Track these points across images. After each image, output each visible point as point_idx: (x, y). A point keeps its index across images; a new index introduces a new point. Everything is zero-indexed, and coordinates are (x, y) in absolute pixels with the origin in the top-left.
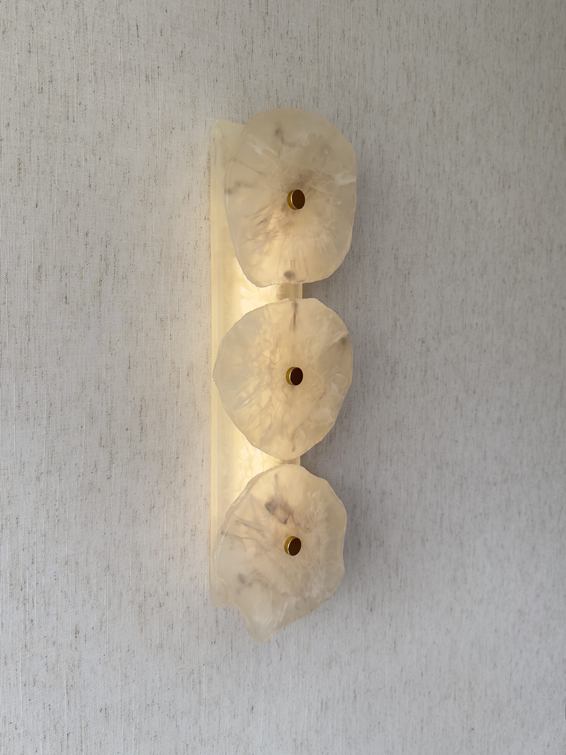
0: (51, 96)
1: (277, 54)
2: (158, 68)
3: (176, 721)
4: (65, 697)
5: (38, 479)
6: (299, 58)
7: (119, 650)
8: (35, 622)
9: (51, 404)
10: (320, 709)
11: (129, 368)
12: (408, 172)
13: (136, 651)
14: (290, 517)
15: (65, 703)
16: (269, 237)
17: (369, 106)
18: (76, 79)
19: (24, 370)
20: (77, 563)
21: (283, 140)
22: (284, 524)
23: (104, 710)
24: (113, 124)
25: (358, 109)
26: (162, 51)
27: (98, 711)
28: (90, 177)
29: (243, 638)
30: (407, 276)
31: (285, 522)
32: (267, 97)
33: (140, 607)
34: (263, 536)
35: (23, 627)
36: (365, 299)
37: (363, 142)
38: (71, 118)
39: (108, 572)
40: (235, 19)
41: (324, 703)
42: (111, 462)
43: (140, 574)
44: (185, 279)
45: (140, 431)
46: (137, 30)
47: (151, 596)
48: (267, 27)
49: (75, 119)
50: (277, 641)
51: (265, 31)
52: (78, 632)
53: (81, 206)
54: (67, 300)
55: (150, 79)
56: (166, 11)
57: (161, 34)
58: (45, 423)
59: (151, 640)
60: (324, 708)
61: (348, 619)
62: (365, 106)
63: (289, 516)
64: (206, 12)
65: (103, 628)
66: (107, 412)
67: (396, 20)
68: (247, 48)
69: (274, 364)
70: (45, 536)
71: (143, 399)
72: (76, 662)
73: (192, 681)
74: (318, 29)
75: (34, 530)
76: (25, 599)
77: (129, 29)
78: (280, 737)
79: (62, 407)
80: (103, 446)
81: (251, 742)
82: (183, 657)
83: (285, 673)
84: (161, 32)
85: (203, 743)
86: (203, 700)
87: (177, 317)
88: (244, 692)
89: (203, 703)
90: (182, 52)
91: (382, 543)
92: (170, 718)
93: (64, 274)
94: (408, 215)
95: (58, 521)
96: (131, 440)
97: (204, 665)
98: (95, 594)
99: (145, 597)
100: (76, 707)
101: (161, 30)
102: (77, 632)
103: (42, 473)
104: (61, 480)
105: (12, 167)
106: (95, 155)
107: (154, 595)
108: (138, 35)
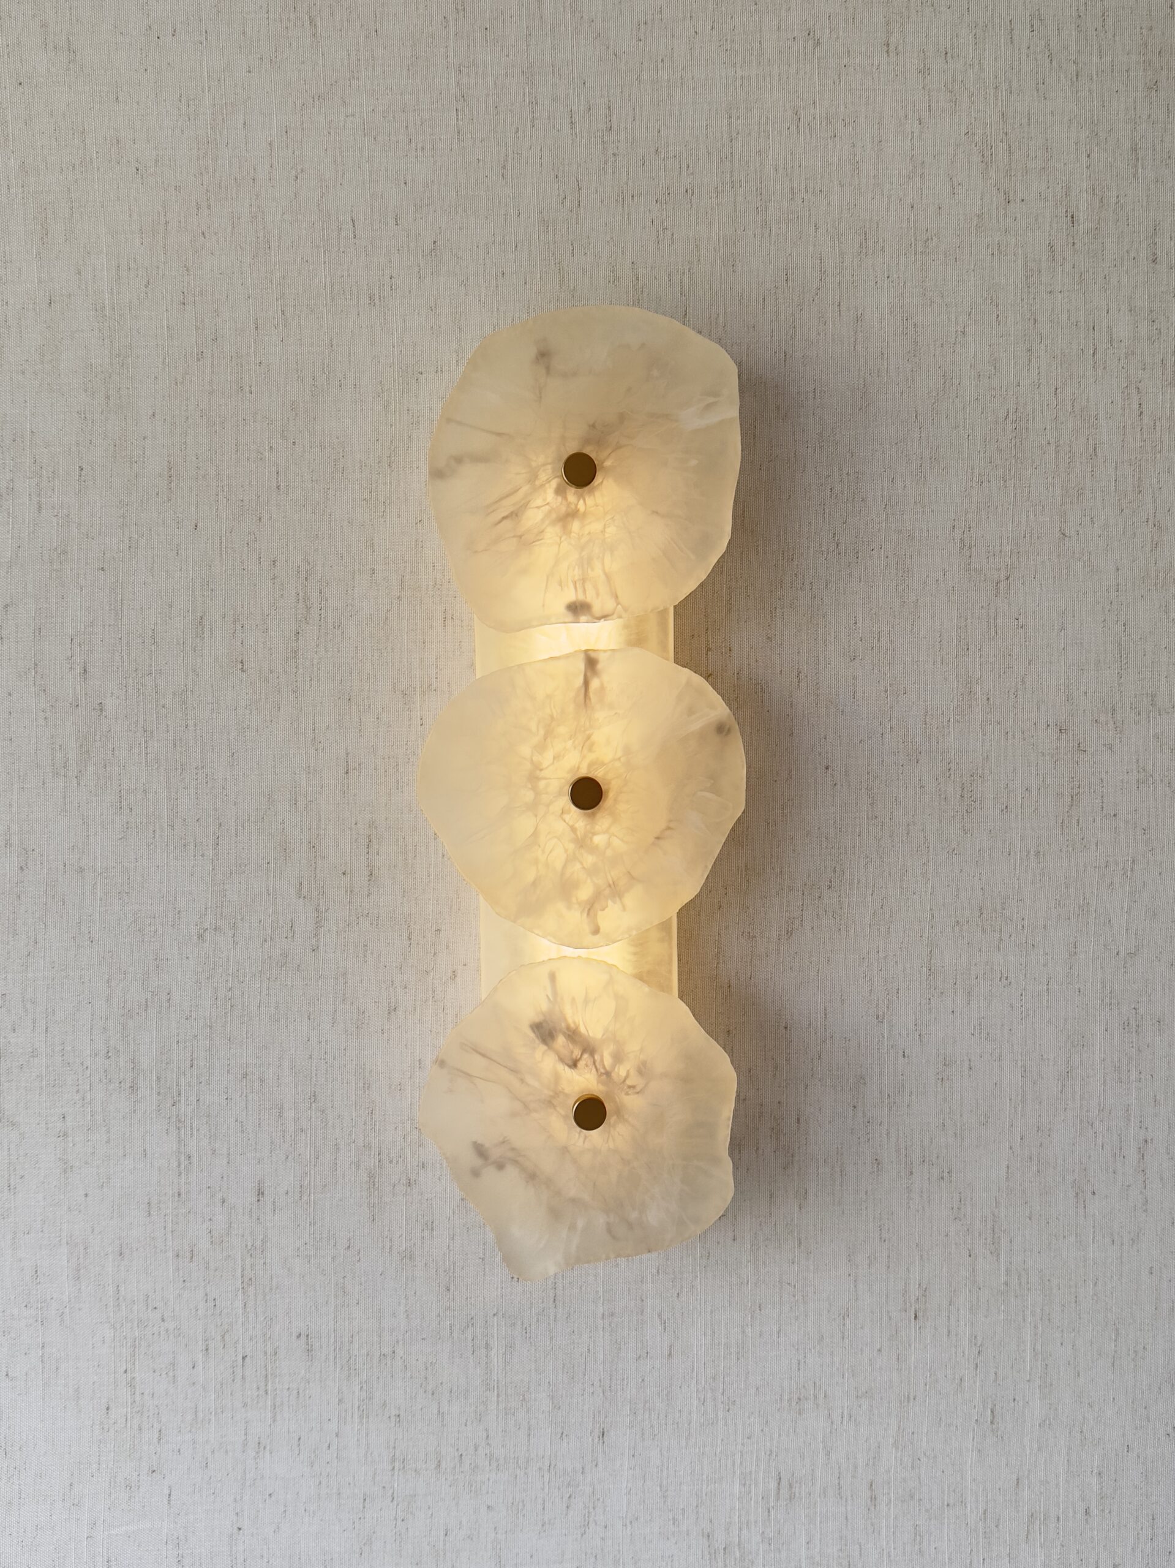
0: (215, 363)
2: (391, 278)
3: (439, 1403)
4: (240, 1294)
5: (200, 936)
7: (332, 1242)
8: (194, 1160)
9: (220, 825)
10: (773, 1493)
11: (347, 773)
12: (995, 360)
13: (362, 1251)
14: (586, 1056)
15: (240, 1304)
16: (526, 542)
17: (870, 243)
18: (252, 326)
19: (179, 771)
20: (262, 1080)
21: (548, 369)
22: (570, 1067)
23: (303, 1338)
24: (313, 385)
25: (841, 254)
26: (399, 250)
27: (294, 1337)
28: (278, 473)
29: (581, 1288)
30: (1002, 586)
31: (574, 1065)
32: (612, 280)
33: (371, 1176)
34: (522, 1081)
35: (175, 1164)
36: (876, 641)
37: (858, 319)
38: (247, 389)
39: (313, 1105)
40: (541, 158)
41: (784, 1483)
42: (318, 924)
43: (372, 1119)
45: (367, 879)
46: (354, 227)
47: (391, 1162)
49: (253, 389)
50: (660, 1315)
51: (605, 163)
52: (263, 1194)
53: (265, 519)
54: (243, 666)
55: (377, 301)
56: (405, 183)
57: (396, 222)
58: (210, 853)
59: (391, 1240)
60: (784, 1491)
61: (847, 1322)
62: (861, 244)
63: (582, 1055)
64: (481, 163)
65: (305, 1198)
66: (310, 843)
67: (943, 50)
68: (567, 203)
69: (541, 770)
70: (211, 1027)
71: (372, 824)
72: (258, 1243)
73: (470, 1338)
74: (729, 125)
75: (194, 1014)
76: (180, 1121)
77: (340, 230)
78: (671, 1517)
79: (237, 830)
80: (304, 897)
81: (601, 1500)
82: (452, 1288)
83: (680, 1387)
85: (494, 1465)
86: (494, 1381)
87: (434, 687)
88: (583, 1395)
89: (494, 1387)
91: (946, 1174)
92: (425, 1392)
93: (239, 627)
94: (1000, 450)
95: (232, 1006)
96: (351, 891)
97: (494, 1315)
98: (291, 1136)
99: (379, 1161)
100: (257, 1317)
101: (397, 216)
102: (261, 1193)
103: (207, 929)
104: (235, 943)
105: (159, 475)
106: (285, 438)
107: (397, 1162)
108: (355, 235)
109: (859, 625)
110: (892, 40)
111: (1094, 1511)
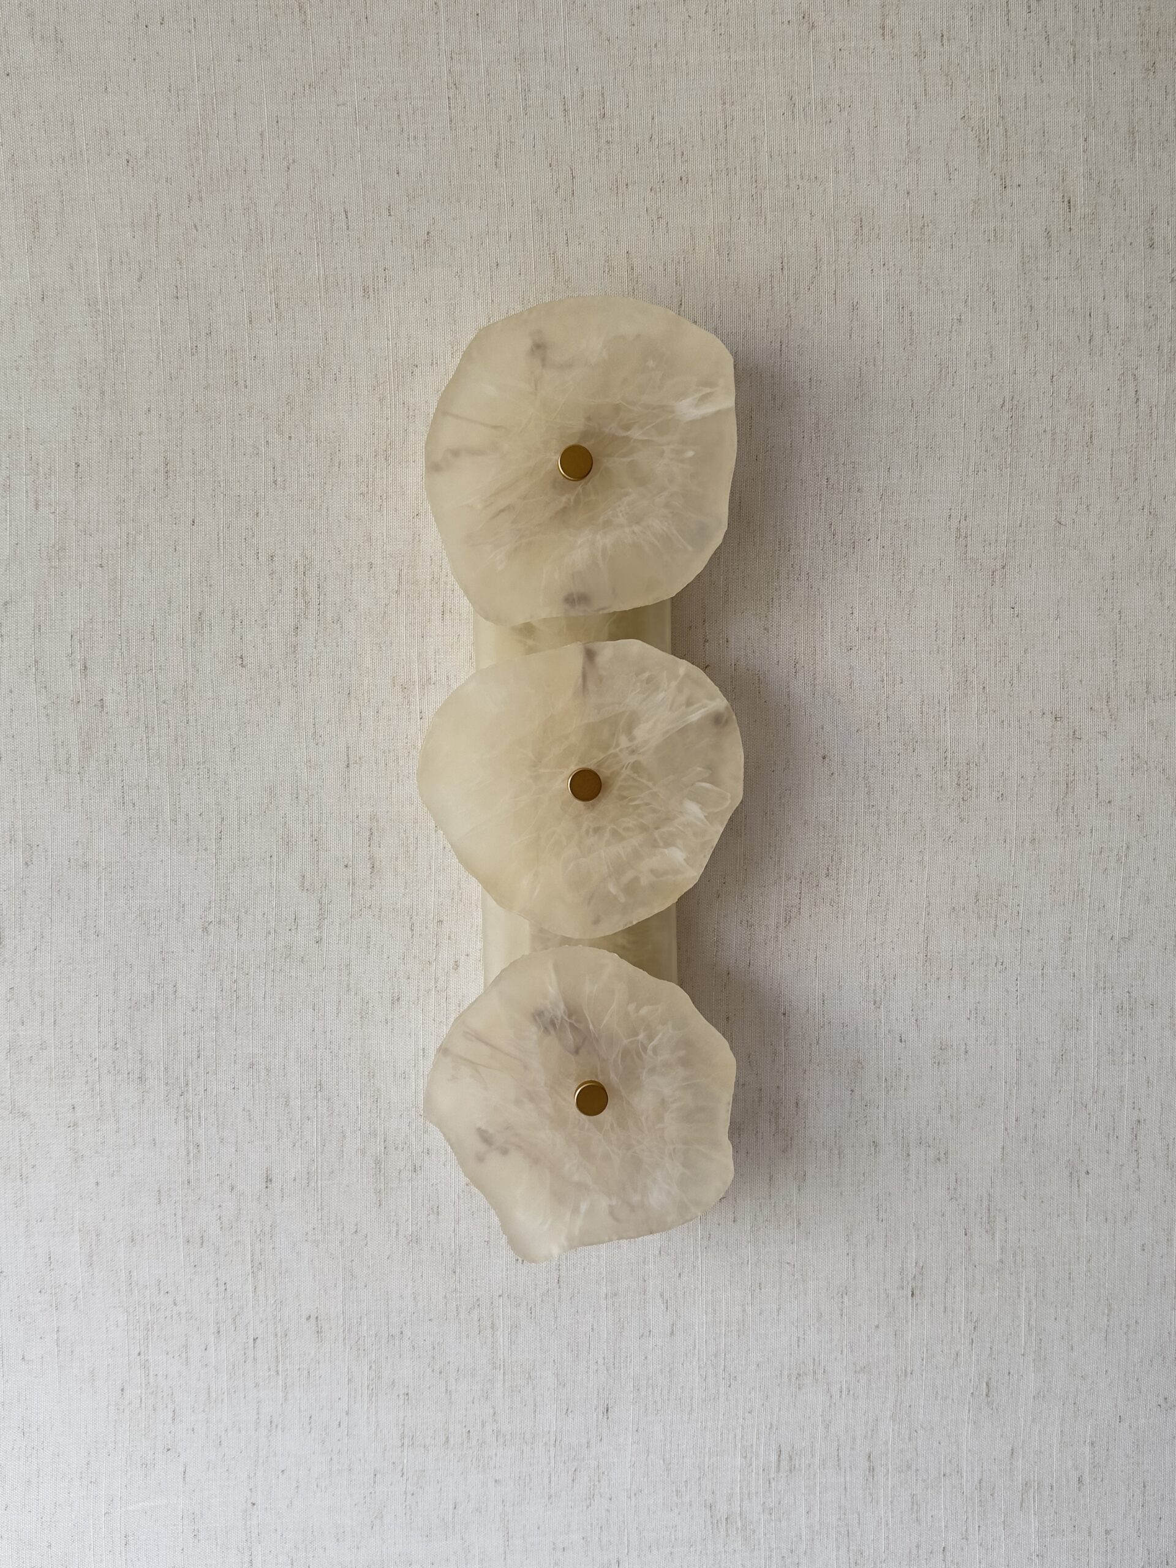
0: (210, 357)
1: (627, 185)
2: (385, 270)
3: (446, 1382)
4: (250, 1278)
5: (205, 930)
6: (681, 179)
7: (340, 1227)
8: (203, 1148)
9: (223, 819)
10: (773, 1465)
11: (348, 767)
13: (369, 1235)
14: (588, 1044)
15: (250, 1288)
17: (865, 230)
18: (246, 320)
19: (181, 766)
20: (268, 1070)
21: (543, 361)
22: (573, 1053)
23: (313, 1320)
24: (309, 379)
25: (837, 241)
26: (392, 241)
27: (304, 1320)
28: (274, 468)
29: (584, 1269)
31: (577, 1052)
32: (607, 270)
33: (377, 1162)
35: (183, 1153)
37: (854, 308)
38: (241, 383)
39: (319, 1094)
40: (534, 147)
41: (785, 1456)
42: (322, 917)
43: (377, 1107)
44: (447, 616)
45: (369, 871)
46: (347, 218)
47: (396, 1149)
48: (603, 141)
49: (248, 383)
50: (662, 1295)
51: (599, 151)
52: (271, 1180)
53: (262, 515)
54: (242, 661)
55: (371, 293)
56: (398, 173)
57: (389, 213)
58: (213, 847)
59: (397, 1224)
60: (784, 1464)
61: (846, 1299)
62: (857, 231)
63: (584, 1042)
64: (474, 152)
65: (313, 1184)
66: (312, 836)
67: (939, 33)
68: (561, 192)
70: (217, 1018)
71: (373, 818)
72: (267, 1229)
73: (476, 1318)
74: (724, 111)
75: (200, 1006)
76: (188, 1111)
77: (332, 222)
78: (674, 1489)
79: (239, 824)
80: (307, 890)
81: (606, 1473)
82: (458, 1270)
83: (682, 1364)
84: (389, 210)
85: (501, 1440)
86: (500, 1360)
87: (433, 681)
88: (587, 1372)
89: (500, 1365)
90: (428, 233)
91: (942, 1155)
92: (433, 1371)
93: (238, 623)
95: (237, 998)
96: (353, 884)
97: (500, 1296)
98: (298, 1124)
99: (385, 1148)
100: (267, 1300)
101: (390, 207)
102: (269, 1180)
103: (211, 922)
104: (240, 936)
105: (156, 471)
106: (281, 433)
107: (403, 1148)
108: (348, 227)
109: (856, 614)
110: (888, 22)
111: (1087, 1479)
